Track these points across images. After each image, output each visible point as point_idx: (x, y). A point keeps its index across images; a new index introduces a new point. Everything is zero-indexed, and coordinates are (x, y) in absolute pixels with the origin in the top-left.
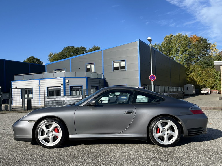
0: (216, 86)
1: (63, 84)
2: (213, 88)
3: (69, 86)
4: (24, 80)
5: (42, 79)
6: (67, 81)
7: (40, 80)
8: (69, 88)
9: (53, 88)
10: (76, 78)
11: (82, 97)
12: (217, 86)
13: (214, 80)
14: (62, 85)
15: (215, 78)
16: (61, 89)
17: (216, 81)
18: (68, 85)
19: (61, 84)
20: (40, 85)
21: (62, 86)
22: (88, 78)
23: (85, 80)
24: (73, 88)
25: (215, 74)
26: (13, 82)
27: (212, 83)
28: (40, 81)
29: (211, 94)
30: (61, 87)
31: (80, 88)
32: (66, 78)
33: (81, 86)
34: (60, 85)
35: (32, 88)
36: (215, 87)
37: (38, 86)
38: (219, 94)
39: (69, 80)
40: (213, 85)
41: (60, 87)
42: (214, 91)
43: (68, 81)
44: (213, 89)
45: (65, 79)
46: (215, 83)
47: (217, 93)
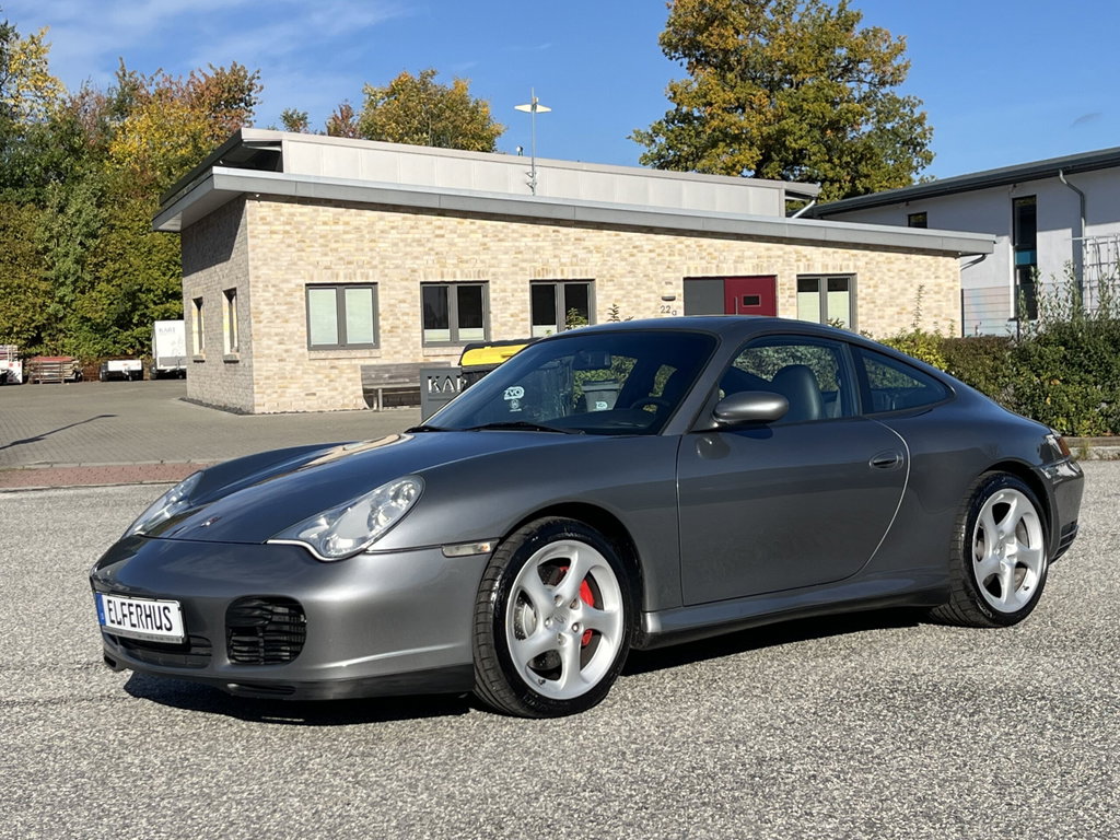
0: (61, 331)
2: (37, 341)
12: (61, 326)
13: (44, 286)
15: (52, 274)
17: (60, 293)
25: (51, 245)
27: (34, 305)
29: (25, 379)
36: (53, 338)
38: (78, 379)
40: (40, 319)
42: (47, 365)
44: (33, 350)
46: (50, 310)
47: (69, 374)
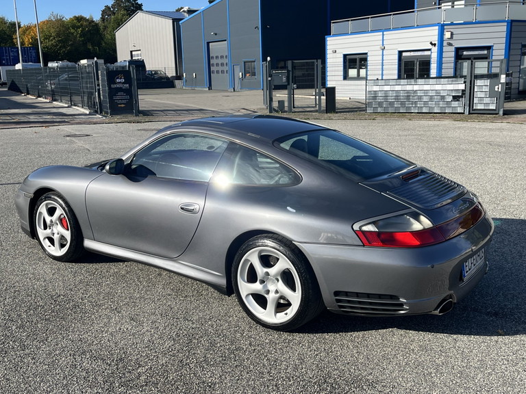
1: (436, 42)
3: (453, 49)
4: (352, 33)
5: (389, 30)
6: (447, 35)
7: (385, 33)
8: (453, 54)
9: (412, 54)
10: (476, 23)
11: (465, 82)
14: (435, 45)
16: (430, 56)
18: (450, 44)
19: (431, 43)
20: (383, 45)
21: (435, 49)
22: (513, 24)
23: (503, 28)
24: (465, 53)
26: (328, 39)
28: (383, 35)
30: (432, 51)
31: (485, 52)
32: (445, 27)
33: (489, 48)
34: (430, 47)
35: (366, 54)
37: (378, 48)
39: (455, 31)
41: (429, 50)
43: (452, 34)
45: (442, 28)
